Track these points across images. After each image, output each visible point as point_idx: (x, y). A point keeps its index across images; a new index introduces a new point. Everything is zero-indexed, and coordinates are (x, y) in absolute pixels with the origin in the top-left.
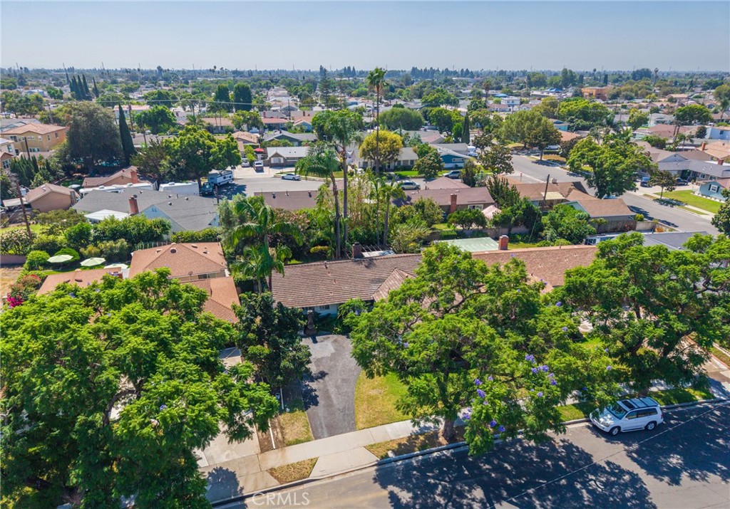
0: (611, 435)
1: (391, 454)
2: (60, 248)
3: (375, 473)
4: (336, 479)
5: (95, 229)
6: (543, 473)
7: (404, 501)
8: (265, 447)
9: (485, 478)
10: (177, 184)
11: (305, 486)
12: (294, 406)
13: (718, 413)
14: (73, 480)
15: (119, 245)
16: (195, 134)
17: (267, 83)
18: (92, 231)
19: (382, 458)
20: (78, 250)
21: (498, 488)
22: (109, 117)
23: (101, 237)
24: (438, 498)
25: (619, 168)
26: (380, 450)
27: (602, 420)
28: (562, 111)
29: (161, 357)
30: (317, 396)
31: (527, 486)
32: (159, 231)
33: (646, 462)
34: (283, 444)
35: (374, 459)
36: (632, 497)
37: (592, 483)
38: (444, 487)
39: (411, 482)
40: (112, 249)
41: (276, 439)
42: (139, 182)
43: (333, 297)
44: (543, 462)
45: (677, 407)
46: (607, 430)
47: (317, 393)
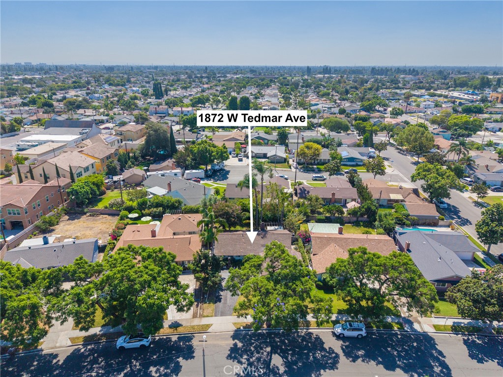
0: (339, 337)
1: (242, 328)
2: (134, 209)
3: (232, 334)
4: (217, 333)
5: (150, 201)
6: (300, 347)
7: (239, 346)
8: (195, 316)
9: (274, 344)
10: (194, 171)
11: (205, 334)
12: (211, 301)
13: (399, 337)
14: (125, 316)
15: (158, 210)
16: (205, 144)
17: (267, 84)
18: (148, 202)
19: (238, 329)
20: (141, 211)
21: (278, 349)
22: (166, 132)
23: (151, 206)
24: (252, 348)
25: (436, 186)
26: (238, 325)
27: (336, 329)
28: (450, 123)
29: (152, 282)
30: (221, 298)
31: (289, 350)
32: (177, 205)
33: (347, 351)
34: (202, 316)
35: (235, 328)
36: (331, 363)
37: (318, 354)
38: (256, 344)
39: (245, 340)
40: (155, 212)
41: (200, 313)
42: (175, 169)
43: (242, 252)
44: (302, 342)
45: (381, 330)
46: (338, 334)
47: (222, 297)
